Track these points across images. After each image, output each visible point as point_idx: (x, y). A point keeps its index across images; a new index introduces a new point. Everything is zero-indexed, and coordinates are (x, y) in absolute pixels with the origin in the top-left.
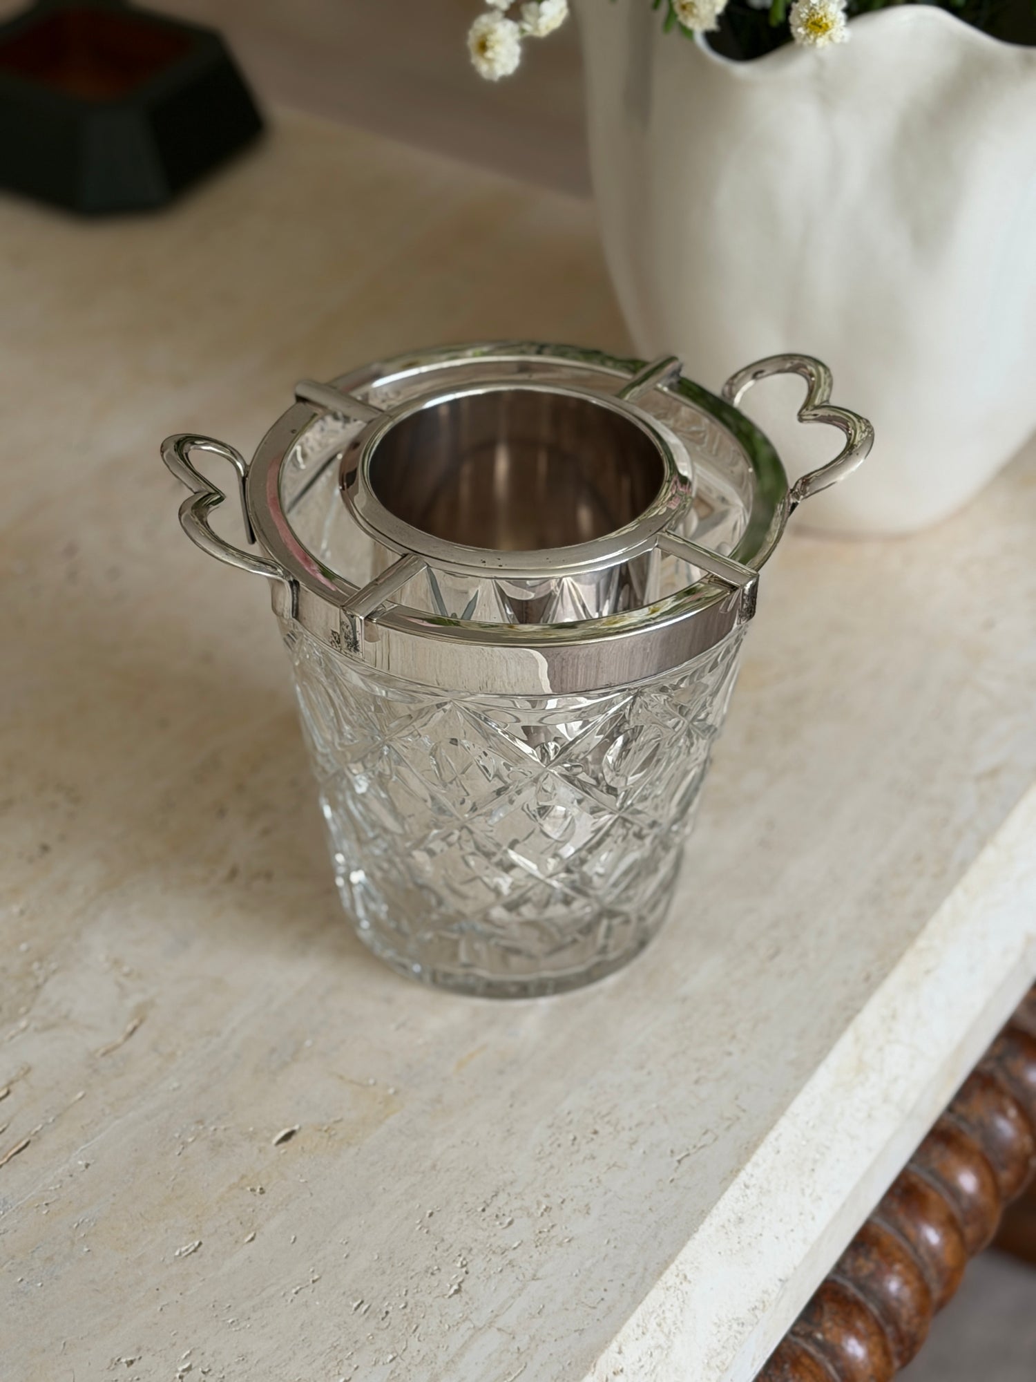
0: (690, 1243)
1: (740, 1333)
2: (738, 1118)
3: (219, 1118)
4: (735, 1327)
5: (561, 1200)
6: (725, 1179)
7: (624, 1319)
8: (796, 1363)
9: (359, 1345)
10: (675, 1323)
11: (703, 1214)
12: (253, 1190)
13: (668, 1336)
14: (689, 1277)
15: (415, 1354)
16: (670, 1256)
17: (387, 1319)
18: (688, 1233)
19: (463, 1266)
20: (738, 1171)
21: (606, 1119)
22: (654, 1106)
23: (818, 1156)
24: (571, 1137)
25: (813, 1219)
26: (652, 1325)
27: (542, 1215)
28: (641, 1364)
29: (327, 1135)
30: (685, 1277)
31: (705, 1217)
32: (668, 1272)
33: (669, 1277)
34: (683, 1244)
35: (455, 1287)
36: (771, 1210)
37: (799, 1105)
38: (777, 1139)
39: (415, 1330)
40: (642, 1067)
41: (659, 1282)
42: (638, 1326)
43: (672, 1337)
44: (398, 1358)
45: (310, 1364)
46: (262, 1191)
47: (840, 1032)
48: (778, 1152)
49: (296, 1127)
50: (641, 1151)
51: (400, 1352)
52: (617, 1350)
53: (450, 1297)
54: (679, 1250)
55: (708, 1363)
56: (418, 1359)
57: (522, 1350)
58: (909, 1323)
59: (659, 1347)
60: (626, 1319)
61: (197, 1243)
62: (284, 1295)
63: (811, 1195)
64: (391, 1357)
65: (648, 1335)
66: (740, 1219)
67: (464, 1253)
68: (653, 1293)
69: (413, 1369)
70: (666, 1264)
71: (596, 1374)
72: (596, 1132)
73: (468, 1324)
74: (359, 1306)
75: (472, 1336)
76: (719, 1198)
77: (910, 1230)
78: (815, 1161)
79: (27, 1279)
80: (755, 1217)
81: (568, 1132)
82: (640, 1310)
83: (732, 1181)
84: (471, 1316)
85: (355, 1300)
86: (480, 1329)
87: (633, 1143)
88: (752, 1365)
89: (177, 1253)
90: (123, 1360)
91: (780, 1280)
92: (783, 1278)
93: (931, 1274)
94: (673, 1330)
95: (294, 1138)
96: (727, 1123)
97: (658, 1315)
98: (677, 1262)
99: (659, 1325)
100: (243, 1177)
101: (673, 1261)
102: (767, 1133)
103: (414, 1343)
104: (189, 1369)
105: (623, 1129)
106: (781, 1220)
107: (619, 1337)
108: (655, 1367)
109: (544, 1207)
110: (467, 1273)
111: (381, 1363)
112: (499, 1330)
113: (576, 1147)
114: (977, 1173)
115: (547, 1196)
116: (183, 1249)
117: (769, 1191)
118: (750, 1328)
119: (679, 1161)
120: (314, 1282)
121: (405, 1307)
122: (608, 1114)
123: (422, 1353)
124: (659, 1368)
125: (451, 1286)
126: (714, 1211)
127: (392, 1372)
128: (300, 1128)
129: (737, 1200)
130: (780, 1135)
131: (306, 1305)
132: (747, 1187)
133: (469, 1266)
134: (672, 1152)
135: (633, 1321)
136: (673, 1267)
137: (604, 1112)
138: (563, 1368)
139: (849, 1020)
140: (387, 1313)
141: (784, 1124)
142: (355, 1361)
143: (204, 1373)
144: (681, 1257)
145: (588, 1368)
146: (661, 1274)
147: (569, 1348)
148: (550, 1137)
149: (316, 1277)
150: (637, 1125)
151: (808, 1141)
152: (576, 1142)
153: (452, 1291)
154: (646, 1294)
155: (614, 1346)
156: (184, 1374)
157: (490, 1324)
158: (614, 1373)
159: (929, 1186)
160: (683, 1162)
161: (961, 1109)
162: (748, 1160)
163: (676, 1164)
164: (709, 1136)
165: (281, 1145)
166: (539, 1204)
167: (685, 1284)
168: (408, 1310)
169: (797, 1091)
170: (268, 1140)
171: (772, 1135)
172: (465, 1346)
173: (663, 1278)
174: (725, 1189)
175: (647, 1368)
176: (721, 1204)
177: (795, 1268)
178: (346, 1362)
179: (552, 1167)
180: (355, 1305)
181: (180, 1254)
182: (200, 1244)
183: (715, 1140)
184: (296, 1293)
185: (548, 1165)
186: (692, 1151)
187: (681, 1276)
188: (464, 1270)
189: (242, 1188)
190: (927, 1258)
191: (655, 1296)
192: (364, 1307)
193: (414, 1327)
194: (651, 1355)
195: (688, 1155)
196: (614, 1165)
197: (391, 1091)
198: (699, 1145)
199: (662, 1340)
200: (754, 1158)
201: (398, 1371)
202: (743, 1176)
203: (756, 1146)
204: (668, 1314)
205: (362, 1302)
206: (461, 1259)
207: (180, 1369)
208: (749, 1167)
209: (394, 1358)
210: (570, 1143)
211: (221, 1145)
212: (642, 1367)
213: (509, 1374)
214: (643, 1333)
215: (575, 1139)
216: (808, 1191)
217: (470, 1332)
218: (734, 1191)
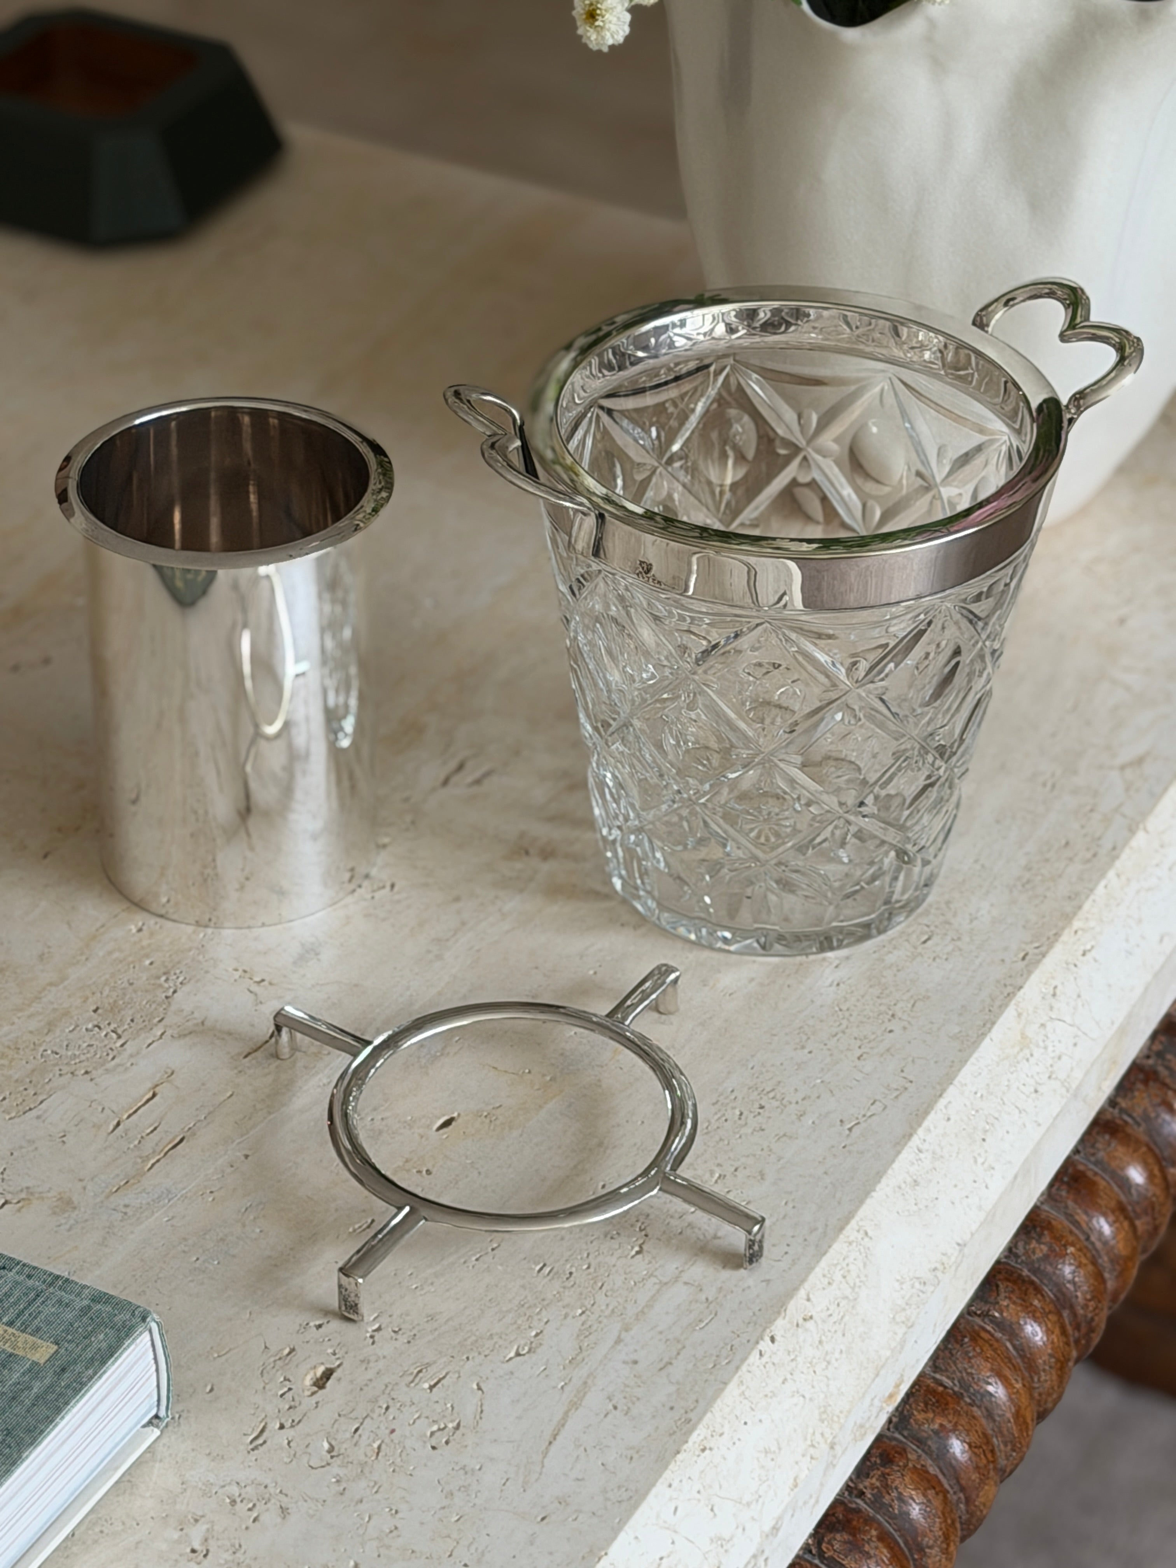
0: (869, 1201)
1: (923, 1292)
2: (906, 1089)
3: (375, 1109)
4: (917, 1285)
5: (733, 1169)
6: (898, 1143)
7: (810, 1269)
8: (975, 1337)
9: (545, 1303)
10: (858, 1277)
11: (879, 1176)
12: (419, 1172)
13: (853, 1288)
14: (870, 1233)
15: (603, 1307)
16: (850, 1212)
17: (572, 1279)
18: (866, 1192)
19: (641, 1230)
20: (911, 1135)
21: (771, 1095)
22: (819, 1081)
23: (988, 1127)
24: (738, 1113)
25: (987, 1187)
26: (838, 1276)
27: (716, 1182)
28: (829, 1312)
29: (488, 1121)
30: (866, 1233)
31: (881, 1177)
32: (848, 1227)
33: (851, 1231)
34: (861, 1202)
35: (637, 1249)
36: (945, 1175)
37: (966, 1074)
38: (946, 1107)
39: (601, 1288)
40: (803, 1047)
41: (841, 1236)
42: (824, 1276)
43: (857, 1290)
44: (588, 1313)
45: (500, 1320)
46: (428, 1172)
47: (1003, 1007)
48: (949, 1119)
49: (455, 1115)
50: (810, 1122)
51: (589, 1306)
52: (805, 1297)
53: (633, 1257)
54: (858, 1208)
55: (894, 1318)
56: (608, 1312)
57: (710, 1299)
58: (1085, 1307)
59: (846, 1298)
60: (813, 1268)
61: (369, 1221)
62: (465, 1262)
63: (983, 1163)
64: (580, 1311)
65: (834, 1285)
66: (915, 1181)
67: (642, 1219)
68: (836, 1246)
69: (605, 1321)
70: (847, 1220)
71: (787, 1318)
72: (762, 1107)
73: (653, 1280)
74: (541, 1269)
75: (658, 1291)
76: (893, 1161)
77: (1082, 1217)
78: (986, 1131)
79: (201, 1259)
80: (930, 1181)
81: (734, 1108)
82: (824, 1263)
83: (905, 1144)
84: (655, 1274)
85: (537, 1264)
86: (666, 1284)
87: (800, 1116)
88: (934, 1332)
89: (351, 1230)
90: (312, 1324)
91: (959, 1244)
92: (960, 1242)
93: (1104, 1261)
94: (858, 1284)
95: (454, 1123)
96: (896, 1093)
97: (842, 1268)
98: (857, 1218)
99: (844, 1277)
100: (407, 1161)
101: (853, 1217)
102: (936, 1102)
103: (600, 1298)
104: (379, 1329)
105: (790, 1103)
106: (956, 1186)
107: (807, 1285)
108: (842, 1318)
109: (717, 1175)
110: (646, 1235)
111: (570, 1317)
112: (686, 1283)
113: (742, 1122)
114: (1146, 1165)
115: (719, 1165)
116: (357, 1226)
117: (942, 1157)
118: (932, 1288)
119: (850, 1129)
120: (493, 1250)
121: (588, 1268)
122: (773, 1090)
123: (611, 1308)
124: (847, 1318)
125: (633, 1248)
126: (890, 1172)
127: (583, 1324)
128: (459, 1115)
129: (913, 1164)
130: (950, 1102)
131: (488, 1269)
132: (920, 1151)
133: (648, 1230)
134: (841, 1121)
135: (818, 1271)
136: (853, 1223)
137: (768, 1089)
138: (754, 1314)
139: (1010, 996)
140: (571, 1273)
141: (952, 1092)
142: (545, 1316)
143: (395, 1332)
144: (862, 1212)
145: (779, 1313)
146: (841, 1229)
147: (758, 1296)
148: (716, 1113)
149: (495, 1245)
150: (804, 1099)
151: (977, 1111)
152: (743, 1117)
153: (633, 1253)
154: (830, 1247)
155: (802, 1293)
156: (376, 1334)
157: (676, 1279)
158: (805, 1320)
159: (1096, 1174)
160: (854, 1130)
161: (1123, 1103)
162: (920, 1125)
163: (847, 1132)
164: (878, 1107)
165: (441, 1131)
166: (712, 1173)
167: (866, 1239)
168: (592, 1270)
169: (964, 1062)
170: (429, 1127)
171: (942, 1102)
172: (653, 1298)
173: (844, 1232)
174: (899, 1153)
175: (835, 1318)
176: (895, 1165)
177: (972, 1234)
178: (536, 1318)
179: (721, 1140)
180: (538, 1268)
181: (354, 1230)
182: (373, 1221)
183: (885, 1108)
184: (477, 1260)
185: (717, 1138)
186: (862, 1120)
187: (862, 1232)
188: (643, 1233)
189: (408, 1171)
190: (1099, 1245)
191: (839, 1247)
192: (547, 1270)
193: (600, 1284)
194: (838, 1305)
195: (858, 1123)
196: (785, 1135)
197: (548, 1078)
198: (869, 1114)
199: (848, 1292)
200: (926, 1123)
201: (589, 1323)
202: (915, 1141)
203: (926, 1113)
204: (852, 1267)
205: (544, 1265)
206: (639, 1224)
207: (370, 1330)
208: (921, 1132)
209: (583, 1313)
210: (737, 1118)
211: (381, 1132)
212: (831, 1315)
213: (701, 1321)
214: (829, 1283)
215: (741, 1114)
216: (980, 1160)
217: (657, 1287)
218: (907, 1154)
